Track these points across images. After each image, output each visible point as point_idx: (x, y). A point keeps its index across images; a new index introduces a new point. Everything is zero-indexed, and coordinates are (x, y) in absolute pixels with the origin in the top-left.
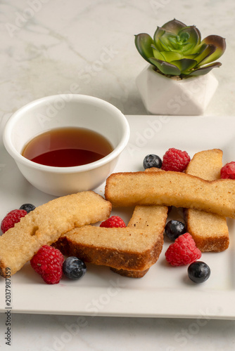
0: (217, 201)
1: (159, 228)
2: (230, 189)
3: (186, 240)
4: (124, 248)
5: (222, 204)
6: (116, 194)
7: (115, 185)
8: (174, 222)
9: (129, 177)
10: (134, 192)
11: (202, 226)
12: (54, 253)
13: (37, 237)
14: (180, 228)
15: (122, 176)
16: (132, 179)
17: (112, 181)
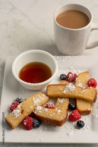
0: (87, 97)
1: (66, 108)
2: (91, 91)
3: (76, 113)
4: (54, 119)
5: (89, 98)
6: (50, 93)
7: (50, 90)
8: (72, 104)
9: (55, 87)
10: (57, 93)
11: (81, 106)
12: (29, 120)
13: (24, 114)
14: (74, 106)
15: (52, 86)
16: (56, 88)
17: (49, 88)
